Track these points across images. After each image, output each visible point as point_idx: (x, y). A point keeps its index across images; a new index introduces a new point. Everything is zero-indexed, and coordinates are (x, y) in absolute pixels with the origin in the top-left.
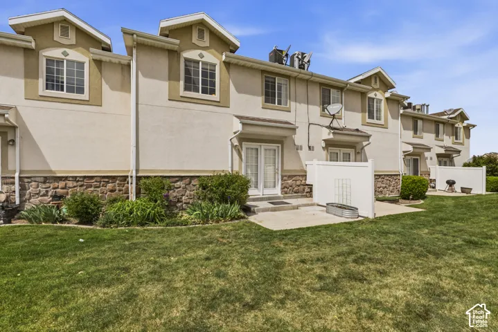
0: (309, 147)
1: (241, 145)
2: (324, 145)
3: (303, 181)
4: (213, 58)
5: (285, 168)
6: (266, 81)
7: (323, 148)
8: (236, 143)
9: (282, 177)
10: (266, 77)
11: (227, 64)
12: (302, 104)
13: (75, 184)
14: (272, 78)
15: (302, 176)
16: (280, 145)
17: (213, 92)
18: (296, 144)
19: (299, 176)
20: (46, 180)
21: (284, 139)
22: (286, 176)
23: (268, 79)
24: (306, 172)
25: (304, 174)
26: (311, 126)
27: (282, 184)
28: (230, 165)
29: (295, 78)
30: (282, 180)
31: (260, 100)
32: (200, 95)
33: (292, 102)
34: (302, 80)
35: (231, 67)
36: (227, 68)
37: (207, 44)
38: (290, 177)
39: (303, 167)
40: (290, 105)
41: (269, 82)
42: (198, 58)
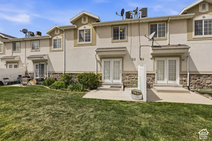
0: (141, 59)
1: (101, 60)
2: (151, 57)
3: (136, 77)
4: (89, 27)
5: (124, 70)
6: (114, 30)
7: (151, 58)
8: (99, 60)
9: (122, 75)
10: (114, 28)
11: (95, 28)
12: (136, 37)
13: (59, 75)
14: (117, 28)
15: (135, 74)
16: (121, 59)
17: (89, 40)
18: (132, 57)
19: (133, 74)
20: (53, 74)
21: (124, 56)
22: (125, 74)
23: (114, 29)
24: (137, 72)
25: (136, 73)
26: (141, 47)
27: (122, 78)
28: (96, 69)
29: (131, 24)
30: (122, 76)
31: (110, 39)
32: (85, 42)
33: (128, 37)
34: (135, 24)
35: (97, 28)
36: (95, 29)
37: (87, 22)
38: (127, 75)
39: (136, 69)
40: (127, 38)
41: (115, 30)
42: (84, 29)
